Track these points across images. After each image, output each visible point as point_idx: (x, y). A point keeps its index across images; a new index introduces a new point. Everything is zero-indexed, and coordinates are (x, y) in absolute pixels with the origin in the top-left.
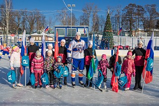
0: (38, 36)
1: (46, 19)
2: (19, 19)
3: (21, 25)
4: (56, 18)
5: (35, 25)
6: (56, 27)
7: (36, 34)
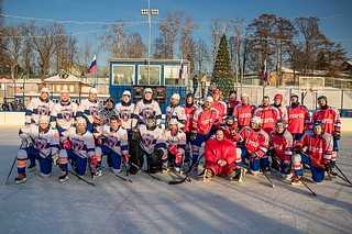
0: (62, 84)
1: (76, 45)
2: (17, 44)
3: (21, 57)
4: (99, 44)
5: (53, 59)
6: (112, 63)
7: (57, 78)
